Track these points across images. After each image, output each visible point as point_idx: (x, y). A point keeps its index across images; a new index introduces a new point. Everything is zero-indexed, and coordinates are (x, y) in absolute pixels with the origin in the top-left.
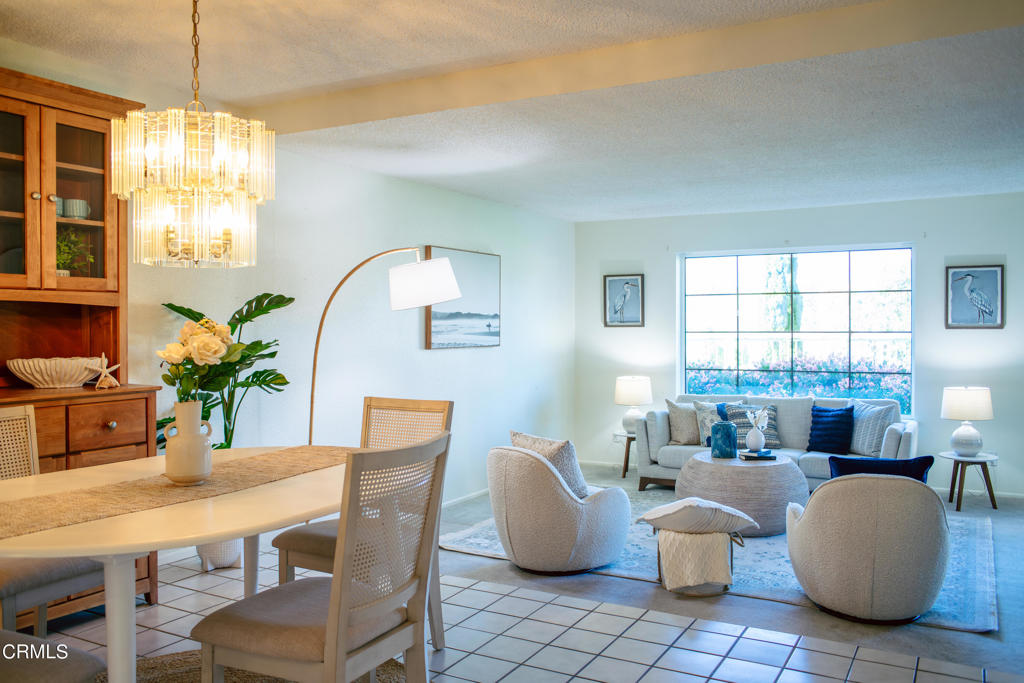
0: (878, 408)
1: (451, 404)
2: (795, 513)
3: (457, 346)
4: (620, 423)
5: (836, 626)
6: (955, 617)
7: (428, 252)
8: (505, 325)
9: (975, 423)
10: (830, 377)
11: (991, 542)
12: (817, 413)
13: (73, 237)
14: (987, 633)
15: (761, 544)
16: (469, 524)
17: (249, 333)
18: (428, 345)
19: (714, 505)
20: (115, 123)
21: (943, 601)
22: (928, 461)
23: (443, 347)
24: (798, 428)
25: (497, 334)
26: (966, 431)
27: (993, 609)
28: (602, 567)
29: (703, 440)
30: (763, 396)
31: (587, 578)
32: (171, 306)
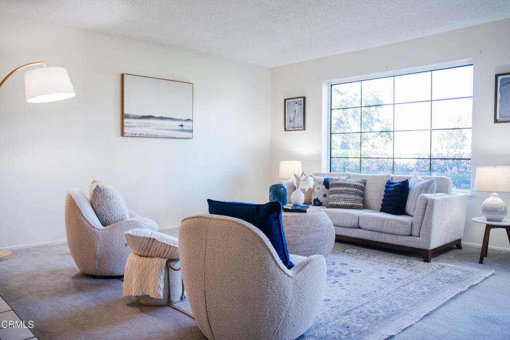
8: (196, 126)
12: (388, 185)
18: (123, 134)
25: (191, 131)
26: (494, 200)
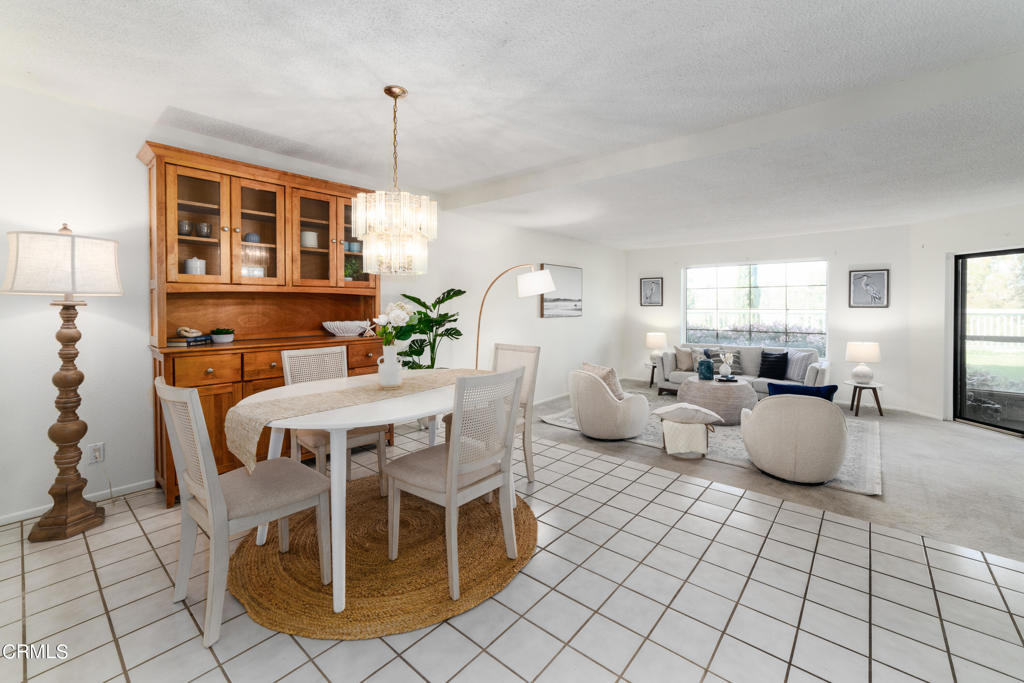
0: (803, 354)
1: (539, 348)
2: (747, 415)
3: (558, 316)
4: (649, 357)
5: (770, 484)
6: (852, 484)
7: (542, 267)
8: (584, 305)
9: (868, 364)
10: (775, 334)
11: (878, 437)
12: (765, 356)
13: (354, 261)
14: (874, 496)
15: (728, 430)
16: (561, 410)
17: (444, 309)
18: (542, 315)
19: (696, 407)
20: (353, 199)
21: (843, 474)
22: (833, 389)
23: (550, 316)
24: (752, 363)
25: (580, 310)
26: (862, 368)
27: (879, 481)
28: (633, 438)
29: (695, 368)
30: (734, 345)
31: (623, 443)
32: (404, 295)
